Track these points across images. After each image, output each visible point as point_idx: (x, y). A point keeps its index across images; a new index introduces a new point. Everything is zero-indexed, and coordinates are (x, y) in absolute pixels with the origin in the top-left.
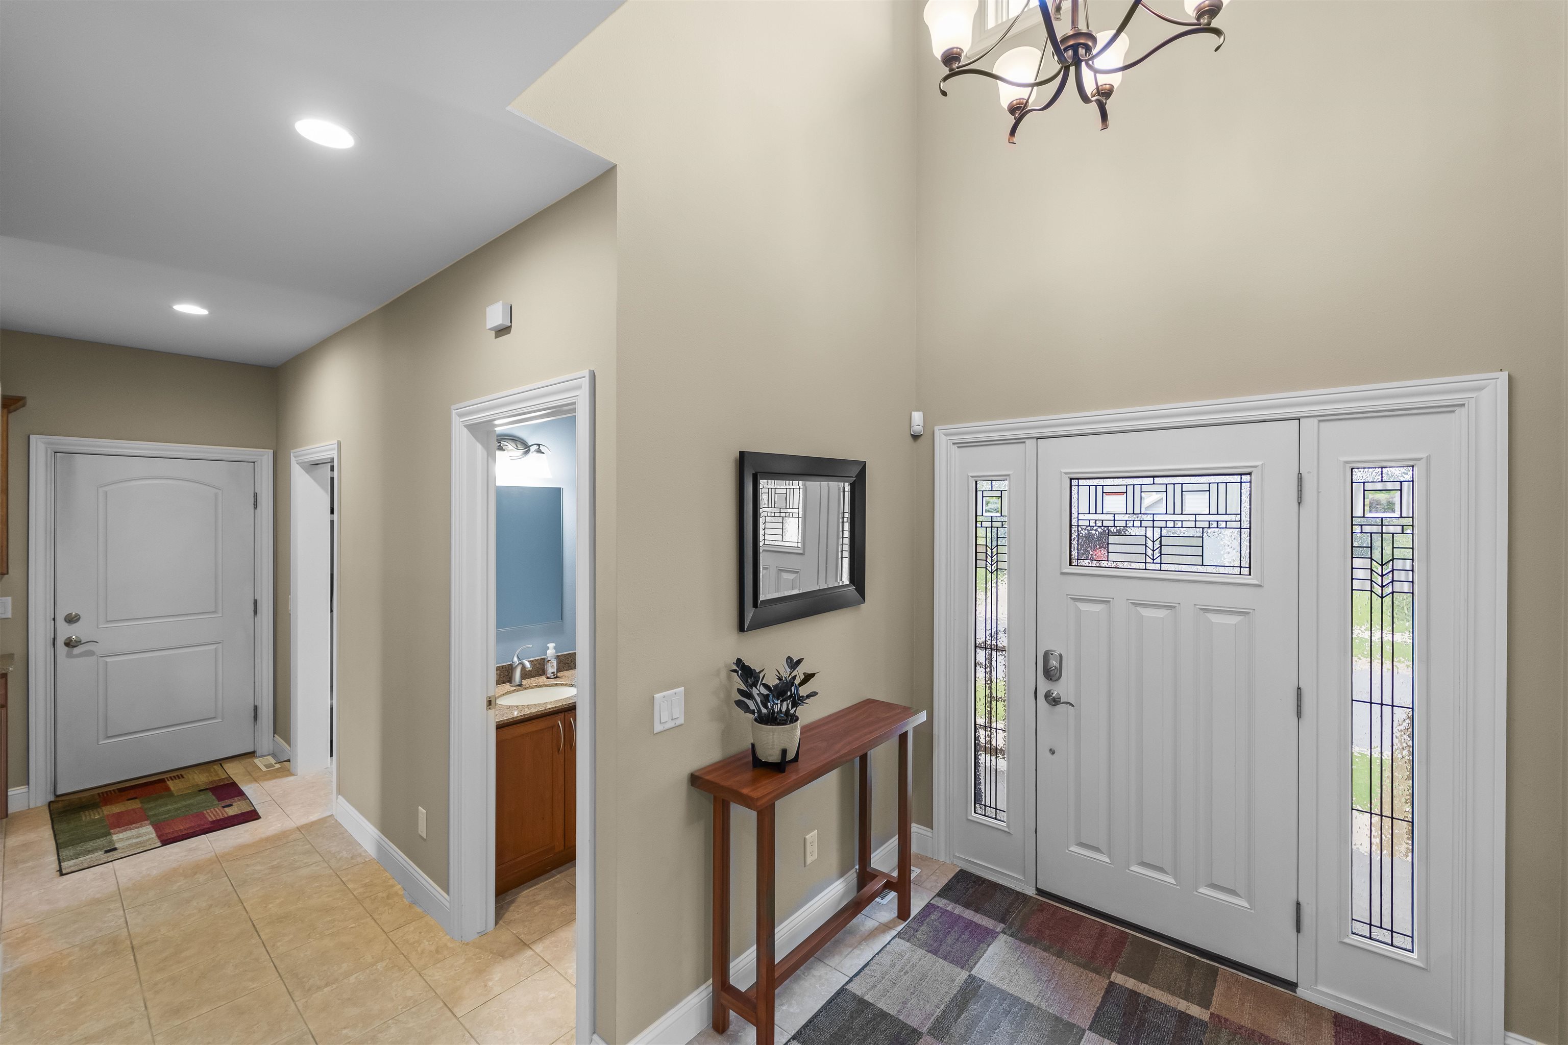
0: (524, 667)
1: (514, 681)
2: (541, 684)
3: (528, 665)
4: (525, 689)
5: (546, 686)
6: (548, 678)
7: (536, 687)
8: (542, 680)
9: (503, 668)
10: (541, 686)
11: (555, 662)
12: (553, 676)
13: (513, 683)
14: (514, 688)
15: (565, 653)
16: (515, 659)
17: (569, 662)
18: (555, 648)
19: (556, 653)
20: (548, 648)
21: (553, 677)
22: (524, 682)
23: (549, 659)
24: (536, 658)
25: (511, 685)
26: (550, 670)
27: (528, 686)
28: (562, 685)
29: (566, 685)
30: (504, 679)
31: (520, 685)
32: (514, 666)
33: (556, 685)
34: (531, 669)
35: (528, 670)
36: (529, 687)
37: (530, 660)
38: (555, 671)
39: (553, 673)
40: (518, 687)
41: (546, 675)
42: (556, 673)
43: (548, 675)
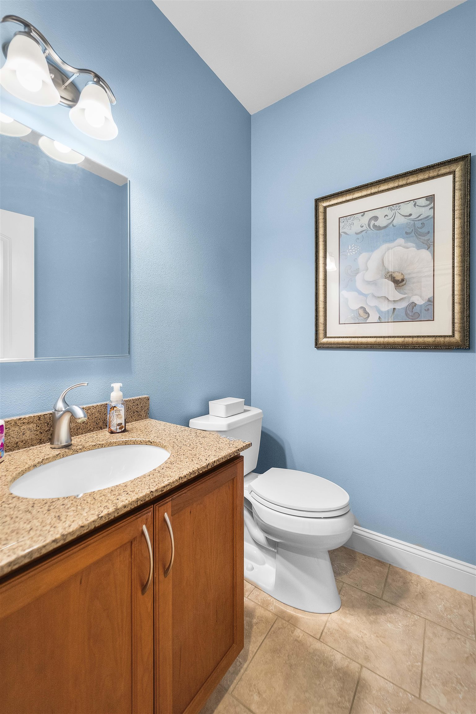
0: (73, 418)
1: (58, 441)
2: (103, 442)
3: (80, 414)
4: (77, 451)
5: (110, 444)
6: (112, 432)
7: (95, 447)
8: (103, 435)
9: (39, 419)
10: (102, 446)
11: (122, 410)
12: (120, 428)
13: (56, 443)
14: (57, 452)
15: (133, 398)
16: (60, 405)
17: (139, 409)
18: (121, 389)
19: (124, 396)
20: (112, 389)
21: (120, 431)
22: (76, 440)
23: (113, 404)
24: (95, 405)
25: (53, 446)
26: (115, 420)
27: (81, 447)
28: (135, 443)
29: (141, 443)
30: (42, 437)
31: (68, 446)
32: (58, 415)
33: (126, 443)
34: (85, 419)
35: (79, 421)
36: (83, 449)
37: (85, 406)
38: (123, 422)
39: (119, 424)
40: (64, 450)
41: (109, 428)
42: (123, 425)
43: (113, 429)
